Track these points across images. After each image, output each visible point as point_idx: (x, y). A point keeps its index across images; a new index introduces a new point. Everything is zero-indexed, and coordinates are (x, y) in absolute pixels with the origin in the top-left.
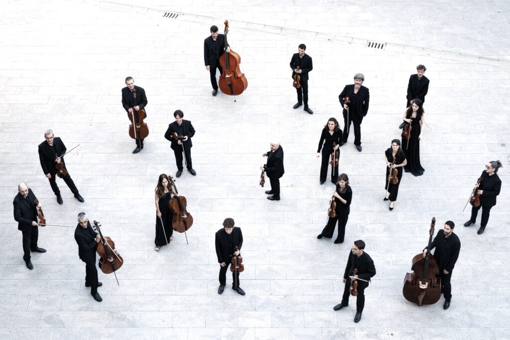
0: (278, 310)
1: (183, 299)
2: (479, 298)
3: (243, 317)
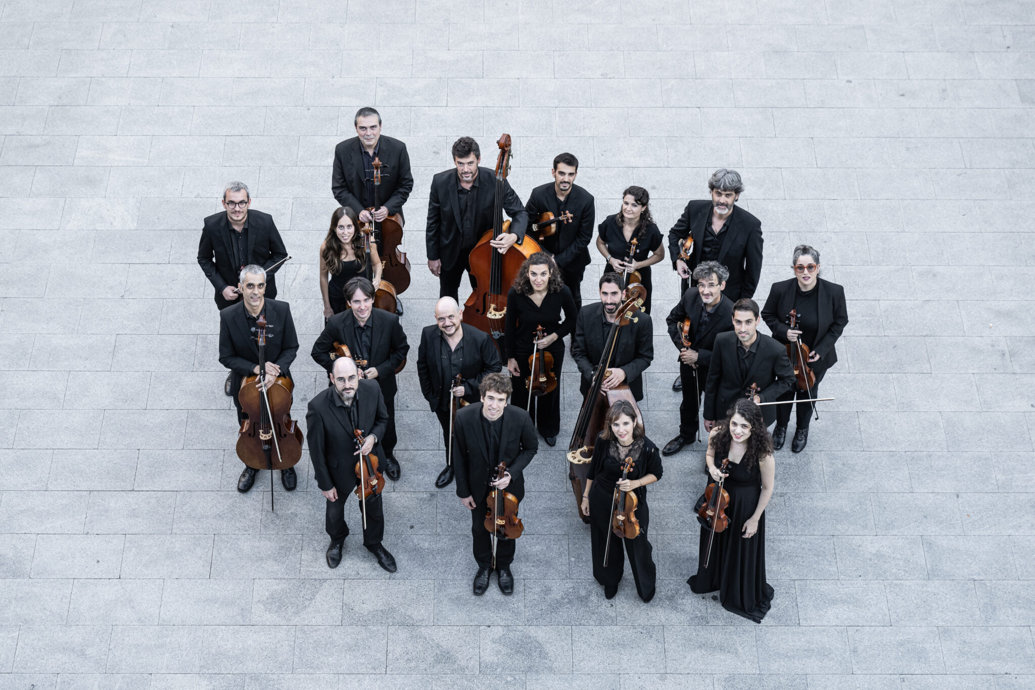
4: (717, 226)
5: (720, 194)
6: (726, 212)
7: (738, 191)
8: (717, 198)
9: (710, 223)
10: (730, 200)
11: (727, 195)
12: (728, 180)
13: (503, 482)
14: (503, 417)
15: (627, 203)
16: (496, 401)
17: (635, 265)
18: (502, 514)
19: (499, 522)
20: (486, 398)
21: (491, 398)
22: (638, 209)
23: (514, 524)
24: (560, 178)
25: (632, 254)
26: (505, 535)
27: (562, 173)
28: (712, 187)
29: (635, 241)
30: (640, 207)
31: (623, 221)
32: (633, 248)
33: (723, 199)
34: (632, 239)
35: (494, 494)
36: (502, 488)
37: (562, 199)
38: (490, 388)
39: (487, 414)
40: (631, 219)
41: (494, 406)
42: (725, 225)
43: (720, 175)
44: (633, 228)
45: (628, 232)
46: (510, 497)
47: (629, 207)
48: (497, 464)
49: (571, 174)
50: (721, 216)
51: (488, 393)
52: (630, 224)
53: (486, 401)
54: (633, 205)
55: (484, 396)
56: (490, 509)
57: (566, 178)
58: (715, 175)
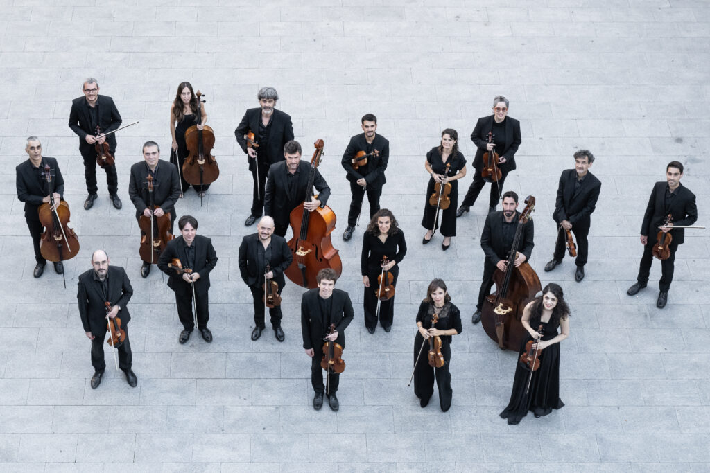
0: (263, 431)
1: (95, 412)
2: (620, 410)
3: (201, 443)
4: (266, 122)
5: (265, 102)
6: (270, 112)
7: (275, 99)
8: (264, 104)
9: (261, 121)
10: (271, 105)
11: (270, 102)
12: (269, 93)
13: (333, 336)
14: (332, 296)
15: (445, 139)
16: (327, 285)
17: (448, 179)
18: (332, 357)
19: (331, 362)
20: (321, 284)
21: (324, 284)
22: (453, 142)
23: (340, 364)
24: (366, 129)
25: (446, 172)
26: (334, 371)
27: (367, 127)
28: (260, 98)
29: (448, 164)
30: (453, 140)
31: (442, 151)
32: (448, 169)
33: (267, 104)
34: (447, 162)
35: (327, 344)
36: (333, 340)
37: (370, 142)
38: (323, 278)
39: (322, 294)
40: (447, 149)
41: (326, 288)
42: (270, 121)
43: (264, 90)
44: (448, 155)
45: (445, 158)
46: (338, 346)
47: (447, 142)
48: (329, 325)
49: (372, 126)
50: (267, 116)
51: (323, 281)
52: (447, 152)
53: (321, 286)
54: (450, 140)
55: (320, 283)
56: (324, 355)
57: (370, 129)
58: (261, 91)
